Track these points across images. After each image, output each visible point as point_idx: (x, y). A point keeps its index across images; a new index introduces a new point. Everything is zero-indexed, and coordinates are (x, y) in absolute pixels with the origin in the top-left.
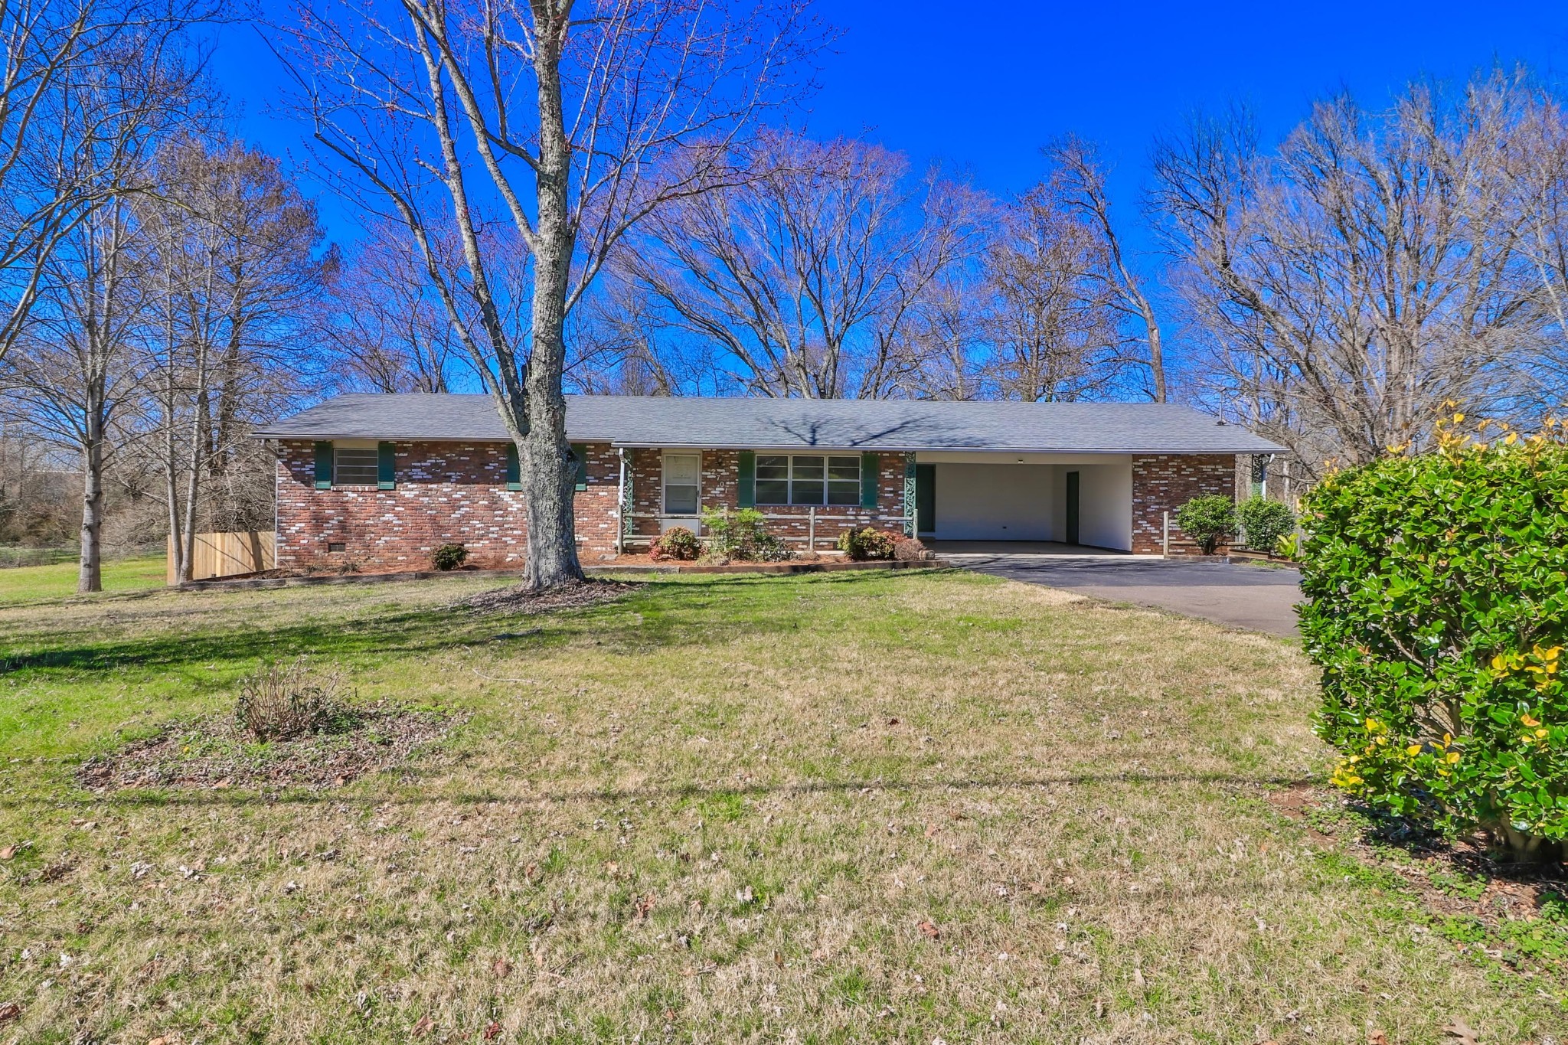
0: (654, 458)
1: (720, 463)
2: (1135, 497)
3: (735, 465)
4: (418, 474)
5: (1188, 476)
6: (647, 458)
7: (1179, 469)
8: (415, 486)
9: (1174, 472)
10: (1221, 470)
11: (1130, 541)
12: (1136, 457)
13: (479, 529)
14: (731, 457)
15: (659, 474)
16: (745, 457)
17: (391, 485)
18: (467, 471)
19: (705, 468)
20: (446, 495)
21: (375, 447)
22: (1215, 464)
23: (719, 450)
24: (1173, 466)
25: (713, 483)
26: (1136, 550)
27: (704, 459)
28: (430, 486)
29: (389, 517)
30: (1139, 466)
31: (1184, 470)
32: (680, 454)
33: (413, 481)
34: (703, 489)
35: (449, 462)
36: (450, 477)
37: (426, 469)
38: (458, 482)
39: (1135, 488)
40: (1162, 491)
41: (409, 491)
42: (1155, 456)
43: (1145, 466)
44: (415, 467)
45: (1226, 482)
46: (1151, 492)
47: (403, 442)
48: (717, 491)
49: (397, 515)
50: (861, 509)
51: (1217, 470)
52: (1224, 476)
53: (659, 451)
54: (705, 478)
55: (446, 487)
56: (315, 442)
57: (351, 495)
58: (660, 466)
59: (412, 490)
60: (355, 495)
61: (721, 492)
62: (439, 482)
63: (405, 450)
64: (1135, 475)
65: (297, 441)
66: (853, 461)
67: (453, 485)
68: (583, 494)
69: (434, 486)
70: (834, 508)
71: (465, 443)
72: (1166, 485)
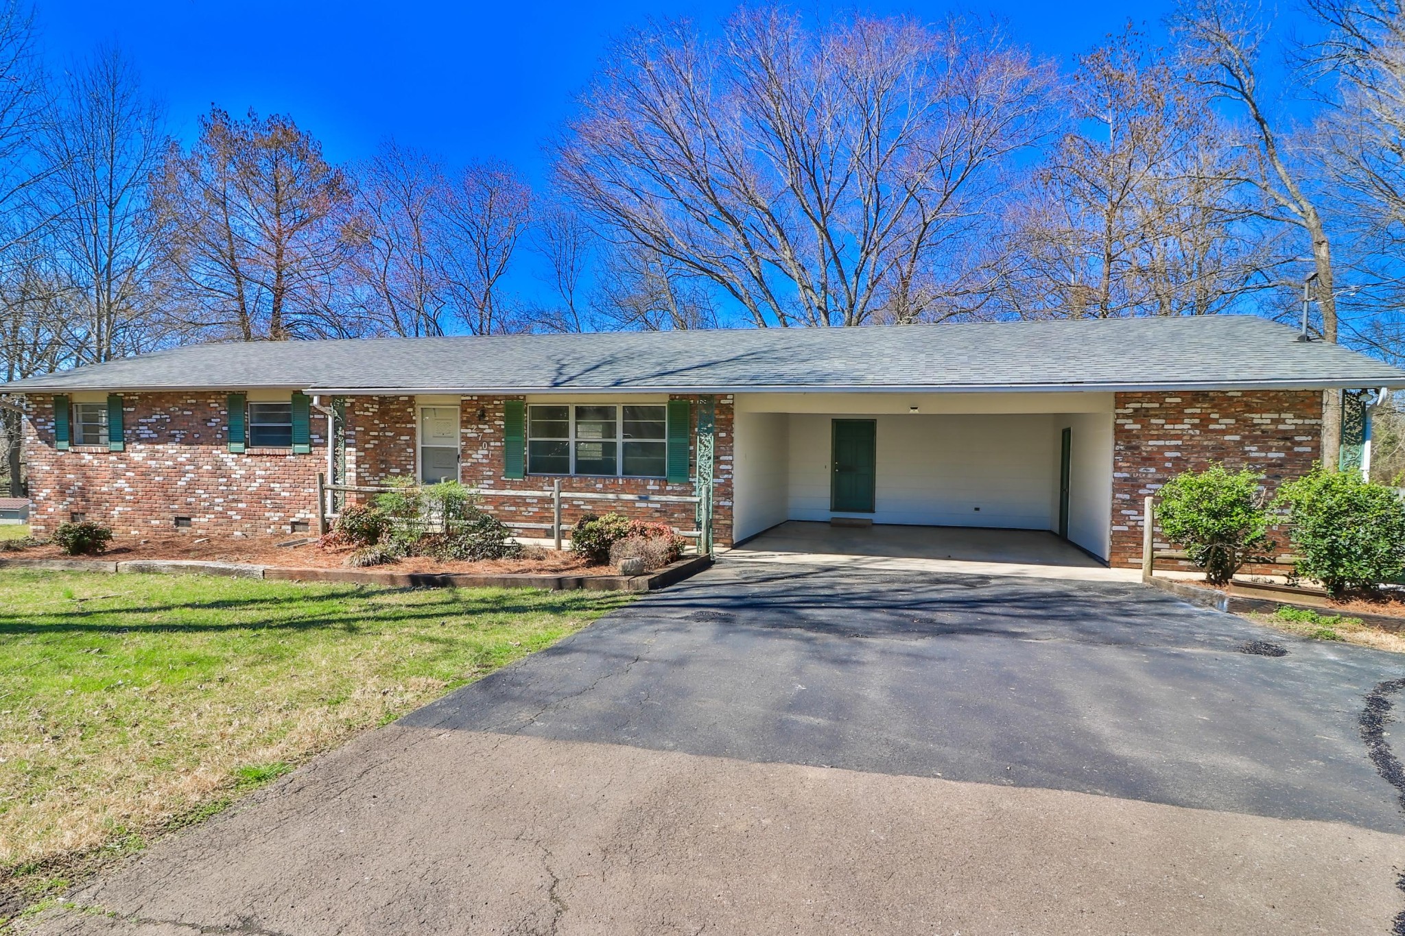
0: (404, 410)
1: (483, 416)
2: (1117, 468)
3: (501, 418)
4: (145, 432)
5: (1224, 432)
6: (398, 410)
7: (1205, 421)
8: (142, 447)
9: (1194, 426)
10: (1290, 422)
11: (1108, 543)
12: (1122, 398)
13: (205, 500)
14: (496, 409)
15: (412, 433)
16: (513, 406)
17: (119, 446)
18: (189, 429)
19: (465, 424)
20: (172, 458)
21: (103, 400)
22: (1279, 411)
23: (481, 397)
24: (1192, 416)
25: (472, 444)
26: (1116, 559)
27: (464, 411)
28: (157, 447)
29: (121, 483)
30: (1127, 416)
31: (1216, 421)
32: (435, 404)
33: (140, 440)
34: (463, 451)
35: (173, 418)
36: (174, 436)
37: (151, 426)
38: (182, 442)
39: (1117, 453)
40: (1169, 460)
41: (138, 453)
42: (1158, 396)
43: (1138, 415)
44: (143, 424)
45: (1300, 444)
46: (1149, 460)
47: (129, 394)
48: (479, 455)
49: (128, 480)
50: (666, 482)
51: (1283, 421)
52: (1297, 432)
53: (411, 399)
54: (464, 438)
55: (171, 449)
56: (55, 396)
57: (88, 457)
58: (414, 422)
59: (141, 451)
60: (90, 457)
61: (486, 456)
62: (165, 442)
63: (131, 403)
64: (1119, 431)
65: (40, 395)
66: (656, 412)
67: (177, 447)
68: (308, 458)
69: (160, 447)
70: (628, 482)
71: (187, 393)
72: (1177, 448)
